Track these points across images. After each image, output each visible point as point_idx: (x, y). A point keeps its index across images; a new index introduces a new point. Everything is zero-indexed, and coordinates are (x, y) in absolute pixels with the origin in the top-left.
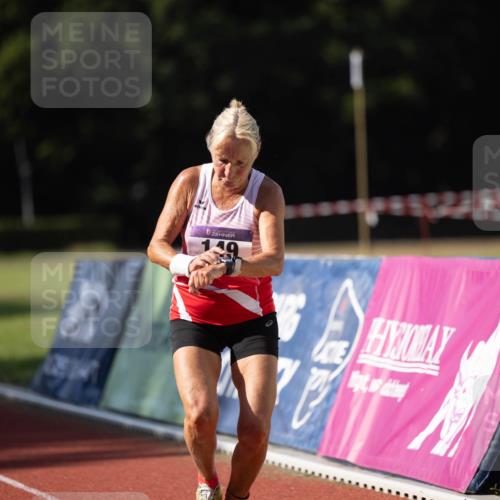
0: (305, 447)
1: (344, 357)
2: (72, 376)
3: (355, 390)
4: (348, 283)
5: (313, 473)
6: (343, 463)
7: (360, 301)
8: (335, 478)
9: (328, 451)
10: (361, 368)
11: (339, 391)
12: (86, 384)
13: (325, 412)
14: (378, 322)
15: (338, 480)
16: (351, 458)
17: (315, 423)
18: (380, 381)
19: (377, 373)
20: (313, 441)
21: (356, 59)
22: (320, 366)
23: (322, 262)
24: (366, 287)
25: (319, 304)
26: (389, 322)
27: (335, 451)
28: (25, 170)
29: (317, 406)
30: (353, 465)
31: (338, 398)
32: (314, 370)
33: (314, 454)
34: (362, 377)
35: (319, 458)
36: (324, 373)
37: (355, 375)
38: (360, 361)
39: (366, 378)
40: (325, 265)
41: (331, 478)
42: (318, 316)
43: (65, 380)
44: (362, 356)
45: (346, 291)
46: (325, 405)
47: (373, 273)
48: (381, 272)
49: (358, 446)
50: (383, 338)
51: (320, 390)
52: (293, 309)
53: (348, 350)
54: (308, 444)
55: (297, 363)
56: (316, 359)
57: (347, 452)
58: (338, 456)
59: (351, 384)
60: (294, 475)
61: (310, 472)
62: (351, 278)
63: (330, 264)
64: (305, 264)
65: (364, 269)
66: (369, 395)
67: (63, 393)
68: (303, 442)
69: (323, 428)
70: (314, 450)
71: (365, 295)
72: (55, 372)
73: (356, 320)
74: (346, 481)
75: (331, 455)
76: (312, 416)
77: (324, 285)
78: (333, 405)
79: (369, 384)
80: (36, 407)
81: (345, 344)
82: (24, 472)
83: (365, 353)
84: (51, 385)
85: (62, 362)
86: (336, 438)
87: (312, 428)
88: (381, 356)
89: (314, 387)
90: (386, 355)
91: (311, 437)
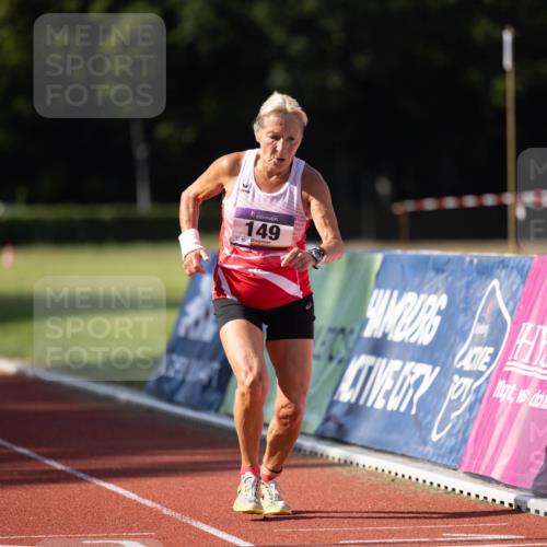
0: (445, 461)
1: (488, 365)
2: (190, 378)
3: (501, 401)
4: (495, 283)
5: (454, 490)
6: (487, 479)
7: (507, 304)
8: (477, 496)
9: (470, 465)
10: (508, 376)
11: (484, 400)
12: (206, 387)
13: (467, 424)
14: (528, 327)
15: (481, 498)
16: (496, 475)
17: (456, 435)
18: (528, 391)
19: (525, 382)
20: (454, 455)
21: (508, 37)
22: (462, 373)
23: (468, 259)
24: (514, 288)
25: (462, 306)
26: (539, 327)
27: (478, 467)
28: (141, 152)
29: (458, 416)
30: (498, 483)
31: (482, 408)
32: (456, 377)
33: (456, 470)
34: (508, 386)
35: (460, 474)
36: (467, 382)
37: (501, 384)
38: (506, 369)
39: (513, 388)
40: (471, 261)
41: (473, 496)
42: (462, 318)
43: (183, 382)
44: (509, 363)
45: (493, 291)
46: (467, 416)
47: (523, 273)
48: (531, 272)
49: (503, 461)
50: (533, 344)
51: (462, 400)
52: (434, 310)
53: (493, 356)
54: (449, 458)
55: (438, 369)
56: (459, 366)
57: (491, 468)
58: (481, 473)
59: (496, 394)
60: (432, 491)
61: (450, 489)
62: (499, 278)
63: (475, 261)
64: (449, 261)
65: (512, 268)
66: (516, 407)
67: (180, 397)
68: (443, 456)
69: (465, 441)
70: (455, 464)
71: (513, 296)
72: (171, 373)
73: (505, 322)
74: (490, 500)
75: (472, 471)
76: (453, 427)
77: (469, 285)
78: (476, 416)
79: (516, 395)
80: (151, 410)
81: (491, 350)
82: (136, 482)
83: (513, 360)
84: (167, 387)
85: (180, 362)
86: (479, 454)
87: (453, 441)
88: (530, 364)
89: (455, 397)
90: (535, 363)
91: (451, 451)
